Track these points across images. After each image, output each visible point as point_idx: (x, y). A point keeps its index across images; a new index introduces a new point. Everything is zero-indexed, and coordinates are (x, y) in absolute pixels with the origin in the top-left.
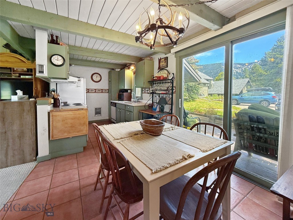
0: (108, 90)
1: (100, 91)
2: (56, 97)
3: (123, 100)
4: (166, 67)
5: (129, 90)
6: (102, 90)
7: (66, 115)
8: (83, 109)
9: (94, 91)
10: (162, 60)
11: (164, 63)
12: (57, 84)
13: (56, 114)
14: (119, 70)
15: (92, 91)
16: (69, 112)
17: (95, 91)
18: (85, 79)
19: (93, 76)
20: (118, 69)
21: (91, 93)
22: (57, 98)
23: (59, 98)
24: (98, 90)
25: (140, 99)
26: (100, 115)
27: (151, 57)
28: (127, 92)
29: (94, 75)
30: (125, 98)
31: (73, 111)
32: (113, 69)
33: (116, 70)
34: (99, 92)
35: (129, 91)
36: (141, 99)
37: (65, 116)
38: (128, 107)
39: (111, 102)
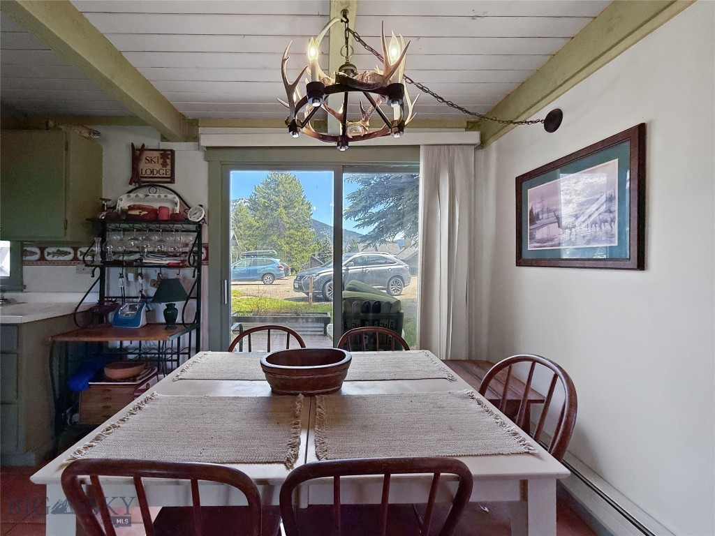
4: (169, 180)
10: (147, 154)
11: (158, 167)
27: (94, 128)
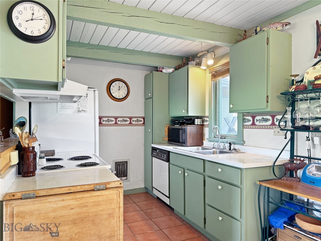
0: (144, 119)
1: (126, 121)
2: (25, 143)
3: (184, 143)
5: (198, 117)
6: (131, 118)
7: (54, 210)
8: (108, 186)
9: (114, 122)
12: (30, 103)
13: (22, 209)
14: (171, 70)
15: (108, 121)
16: (65, 197)
17: (116, 121)
18: (97, 92)
19: (112, 87)
20: (170, 68)
21: (106, 125)
22: (29, 147)
23: (33, 148)
24: (121, 119)
25: (234, 144)
26: (125, 178)
27: (286, 21)
28: (193, 123)
29: (114, 84)
30: (189, 140)
31: (79, 196)
32: (156, 69)
33: (164, 71)
34: (124, 123)
35: (197, 122)
36: (240, 144)
37: (52, 215)
38: (220, 170)
39: (154, 149)
